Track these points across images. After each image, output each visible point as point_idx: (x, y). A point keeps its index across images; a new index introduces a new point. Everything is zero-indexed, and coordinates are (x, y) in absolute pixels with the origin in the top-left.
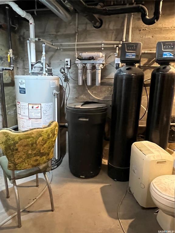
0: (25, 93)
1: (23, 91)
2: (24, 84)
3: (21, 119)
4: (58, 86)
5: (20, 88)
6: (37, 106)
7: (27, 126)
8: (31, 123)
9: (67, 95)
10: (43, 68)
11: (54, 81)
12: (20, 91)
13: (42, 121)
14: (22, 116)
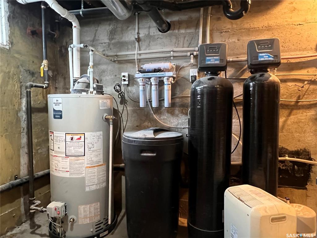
0: (61, 118)
1: (59, 115)
2: (61, 105)
3: (54, 158)
4: (110, 109)
5: (54, 110)
6: (79, 137)
7: (63, 168)
8: (68, 163)
9: (125, 123)
10: (89, 84)
11: (105, 101)
12: (54, 115)
13: (86, 160)
14: (56, 152)
